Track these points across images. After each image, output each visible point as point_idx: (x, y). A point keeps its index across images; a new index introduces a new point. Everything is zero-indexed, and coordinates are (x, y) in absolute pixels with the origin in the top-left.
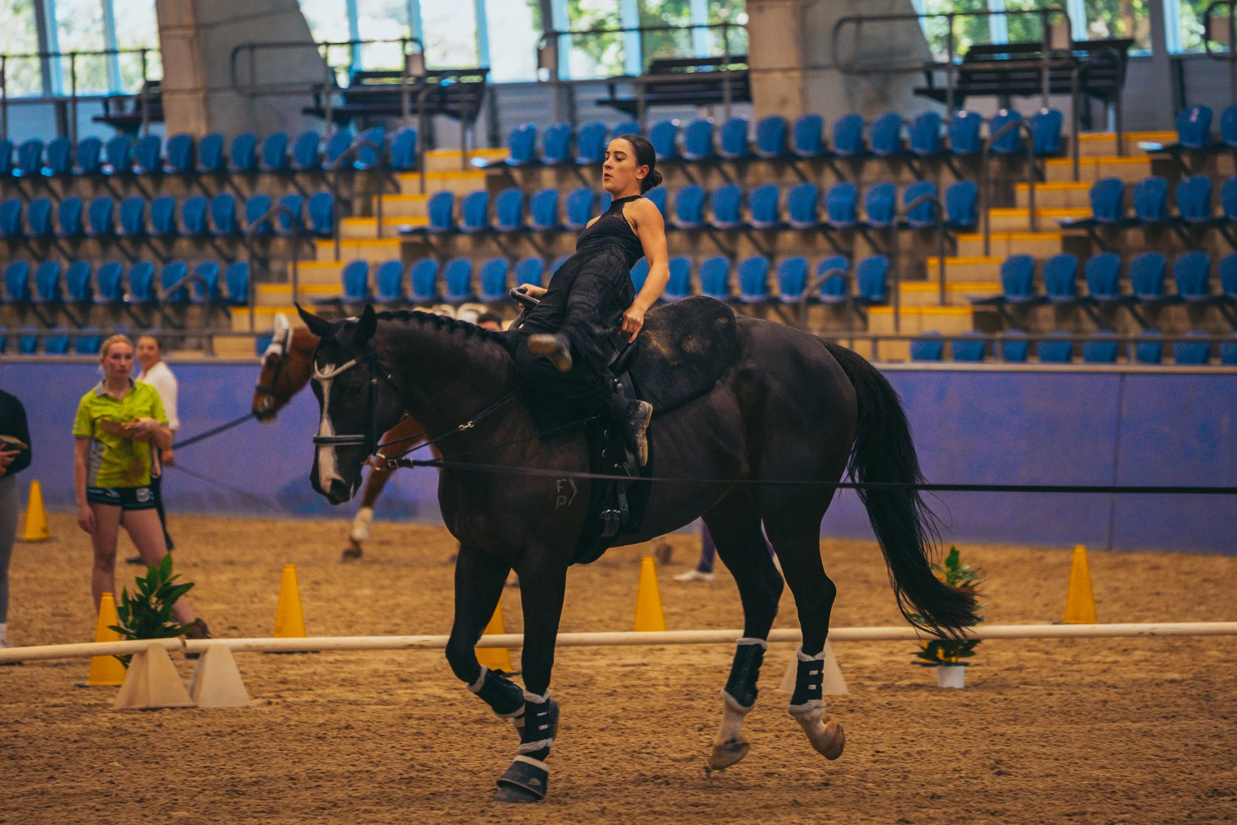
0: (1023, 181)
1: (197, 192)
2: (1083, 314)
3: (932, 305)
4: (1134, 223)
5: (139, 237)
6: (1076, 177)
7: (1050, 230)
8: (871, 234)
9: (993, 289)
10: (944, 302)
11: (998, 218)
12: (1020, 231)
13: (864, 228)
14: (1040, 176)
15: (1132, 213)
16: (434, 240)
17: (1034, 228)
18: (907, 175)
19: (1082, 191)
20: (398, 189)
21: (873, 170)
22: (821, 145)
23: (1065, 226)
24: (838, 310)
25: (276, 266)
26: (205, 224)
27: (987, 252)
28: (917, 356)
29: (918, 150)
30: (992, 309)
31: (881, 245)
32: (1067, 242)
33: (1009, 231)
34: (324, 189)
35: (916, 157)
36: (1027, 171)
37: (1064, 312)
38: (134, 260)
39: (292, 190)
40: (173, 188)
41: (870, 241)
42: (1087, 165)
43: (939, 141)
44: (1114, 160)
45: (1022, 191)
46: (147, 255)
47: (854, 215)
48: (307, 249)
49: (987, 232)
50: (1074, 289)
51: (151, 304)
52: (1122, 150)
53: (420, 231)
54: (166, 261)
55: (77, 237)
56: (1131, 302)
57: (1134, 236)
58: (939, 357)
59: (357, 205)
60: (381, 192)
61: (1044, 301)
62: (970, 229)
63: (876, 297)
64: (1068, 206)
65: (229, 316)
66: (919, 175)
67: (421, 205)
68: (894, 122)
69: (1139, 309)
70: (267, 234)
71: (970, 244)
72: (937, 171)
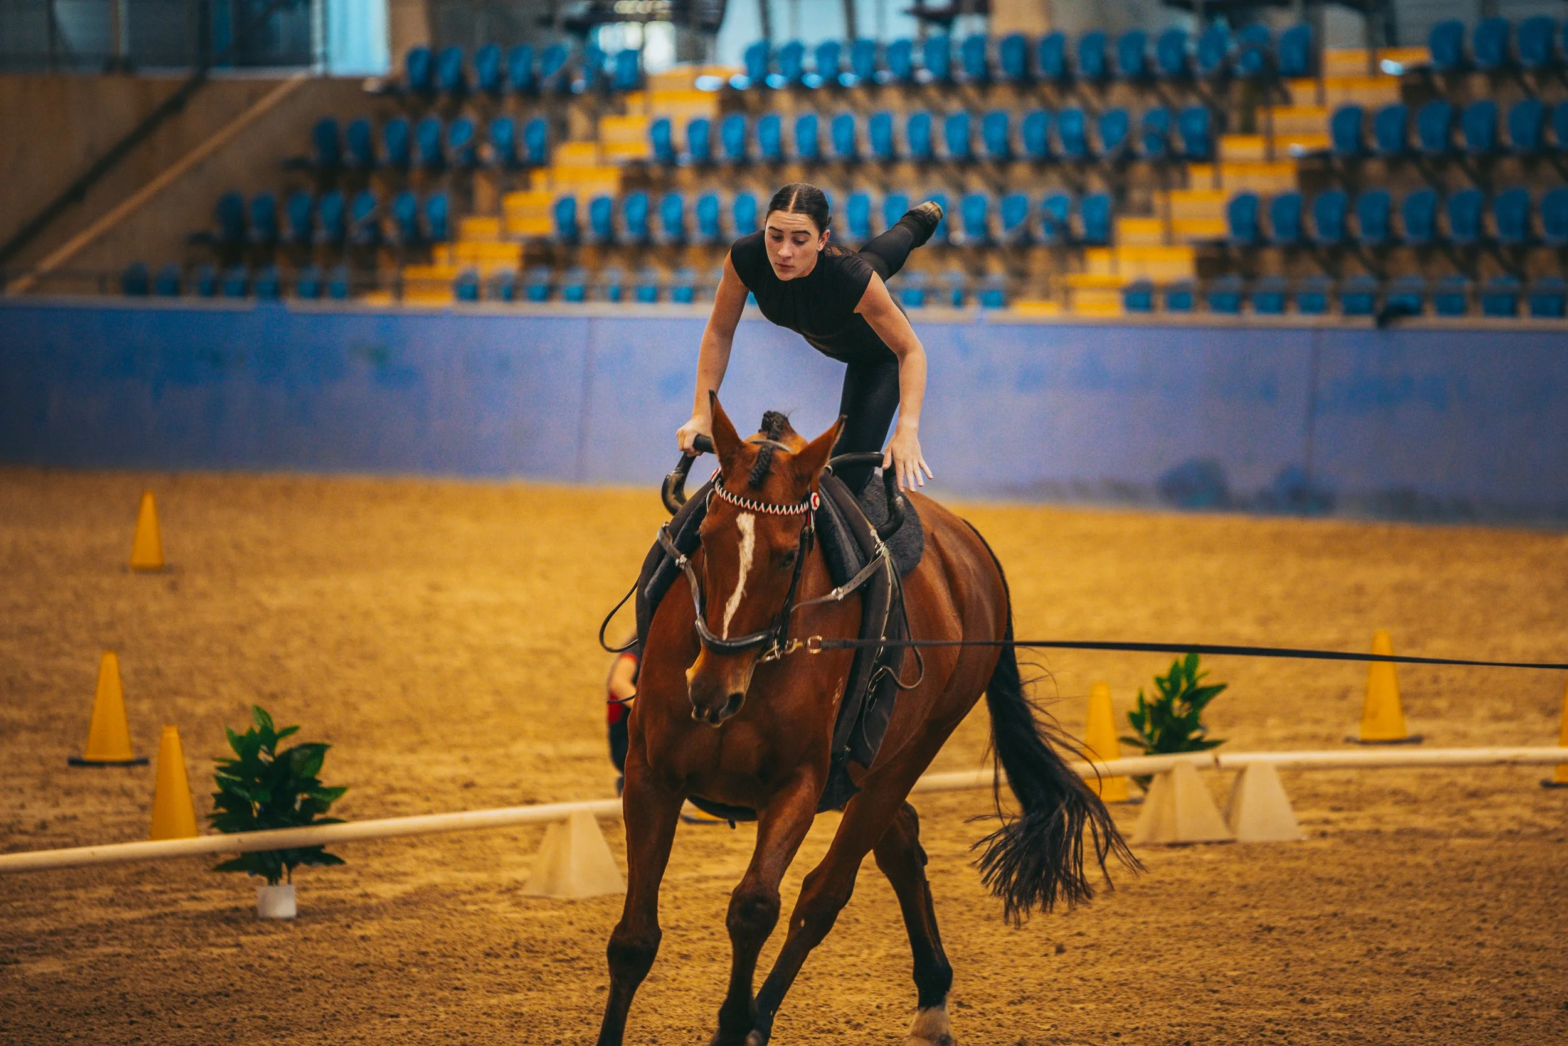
1: (1033, 104)
5: (967, 161)
16: (1338, 164)
20: (1287, 100)
25: (1137, 196)
26: (1047, 143)
34: (1193, 101)
38: (961, 188)
39: (1153, 102)
40: (1002, 99)
46: (976, 184)
48: (1175, 176)
51: (987, 245)
53: (1322, 155)
54: (1001, 190)
55: (890, 160)
59: (1235, 119)
60: (1268, 104)
65: (1082, 259)
67: (1321, 119)
70: (1126, 158)
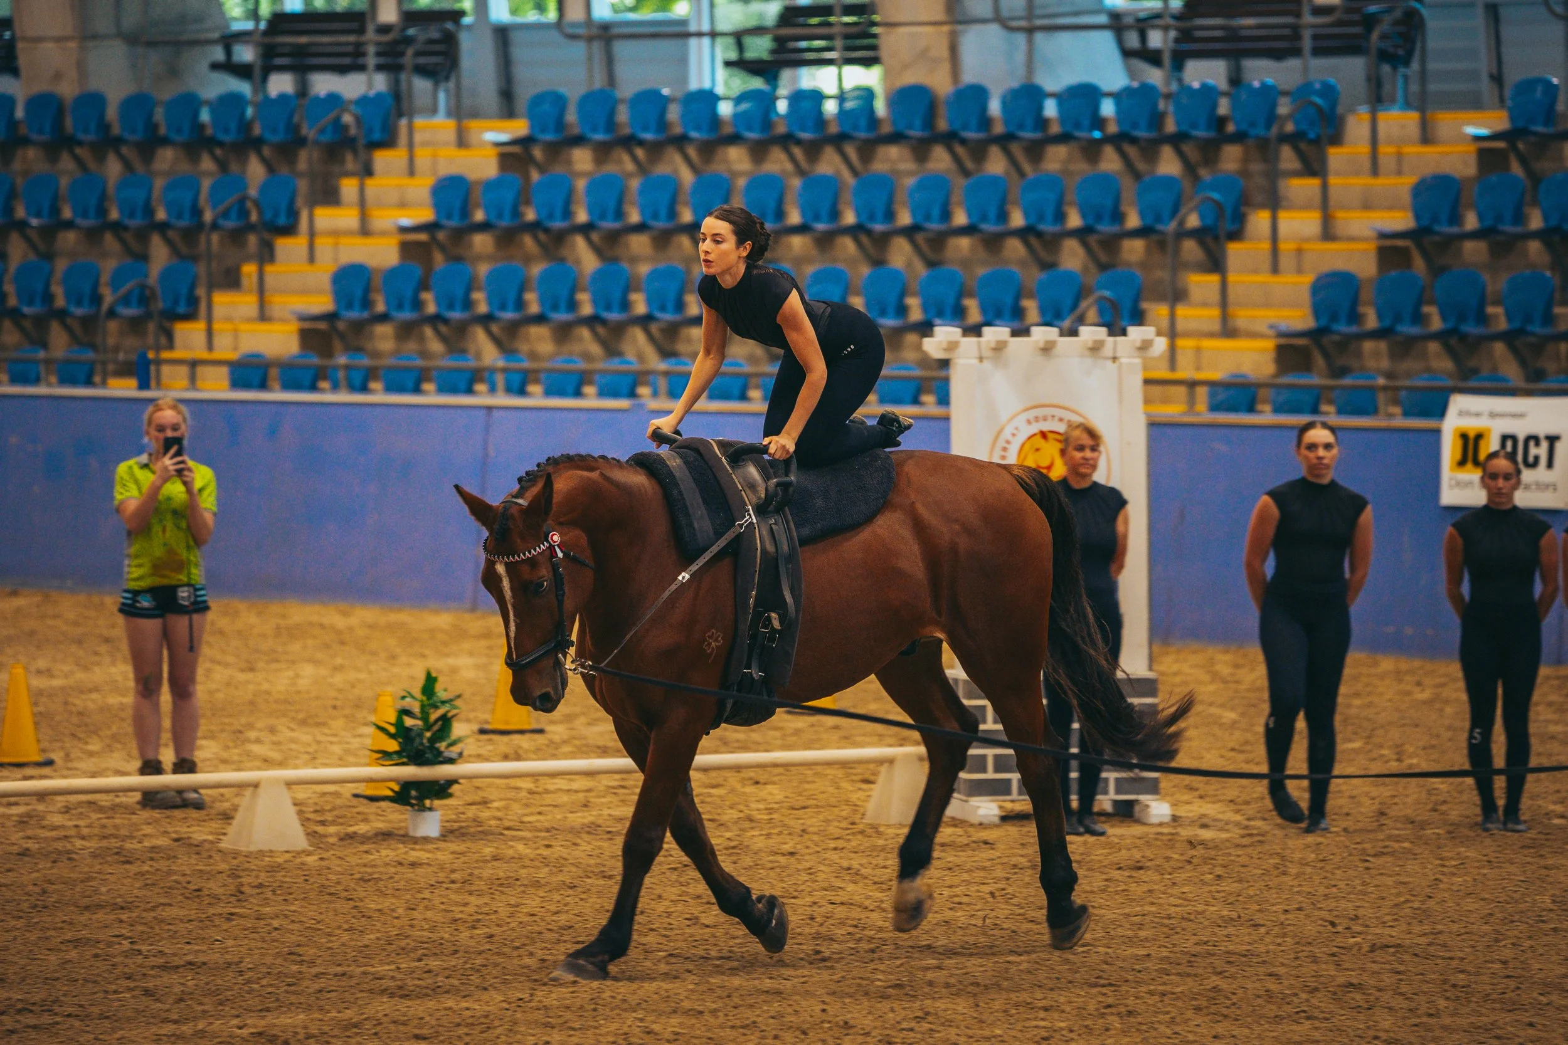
0: (348, 174)
2: (428, 332)
3: (249, 320)
4: (484, 227)
6: (411, 172)
7: (383, 233)
8: (171, 234)
9: (323, 303)
10: (263, 316)
11: (325, 217)
12: (349, 233)
13: (162, 228)
14: (368, 171)
15: (479, 216)
17: (365, 231)
18: (207, 164)
19: (421, 188)
21: (166, 157)
22: (105, 127)
23: (404, 230)
24: (136, 325)
27: (312, 258)
28: (237, 383)
29: (222, 137)
30: (322, 326)
31: (184, 249)
32: (407, 249)
33: (336, 233)
35: (221, 144)
36: (350, 163)
37: (407, 331)
41: (169, 242)
42: (423, 156)
43: (245, 126)
44: (453, 152)
45: (349, 187)
47: (149, 211)
49: (312, 234)
50: (418, 305)
52: (462, 142)
56: (486, 320)
57: (481, 242)
58: (263, 386)
61: (384, 318)
62: (289, 230)
63: (182, 309)
64: (402, 205)
66: (223, 166)
68: (190, 103)
69: (495, 328)
71: (289, 248)
72: (244, 162)
